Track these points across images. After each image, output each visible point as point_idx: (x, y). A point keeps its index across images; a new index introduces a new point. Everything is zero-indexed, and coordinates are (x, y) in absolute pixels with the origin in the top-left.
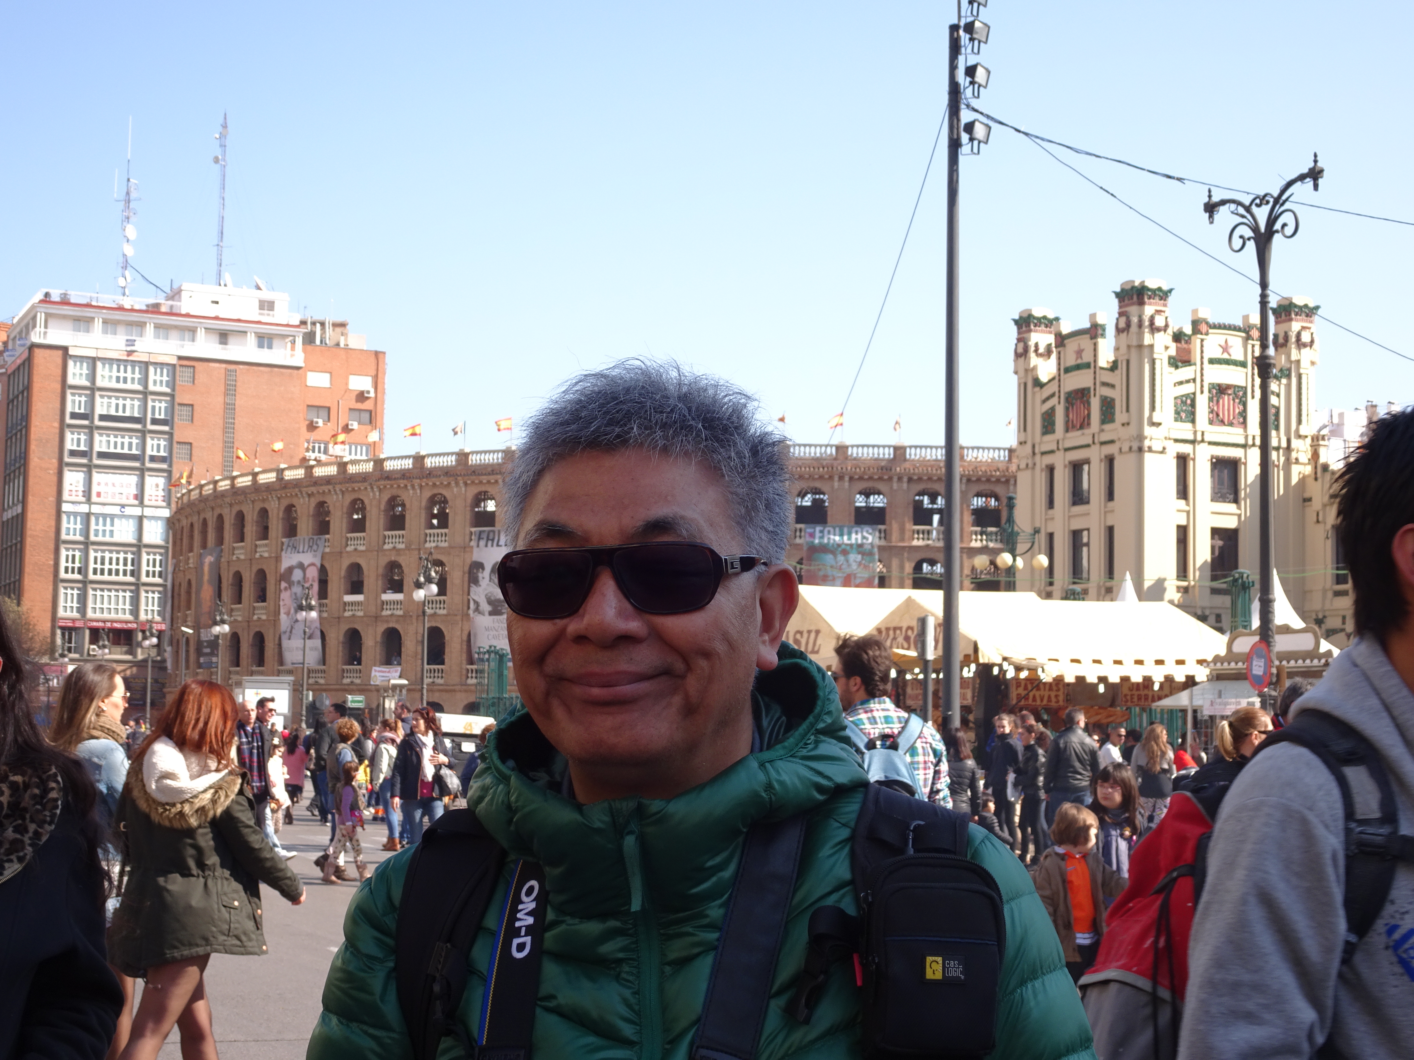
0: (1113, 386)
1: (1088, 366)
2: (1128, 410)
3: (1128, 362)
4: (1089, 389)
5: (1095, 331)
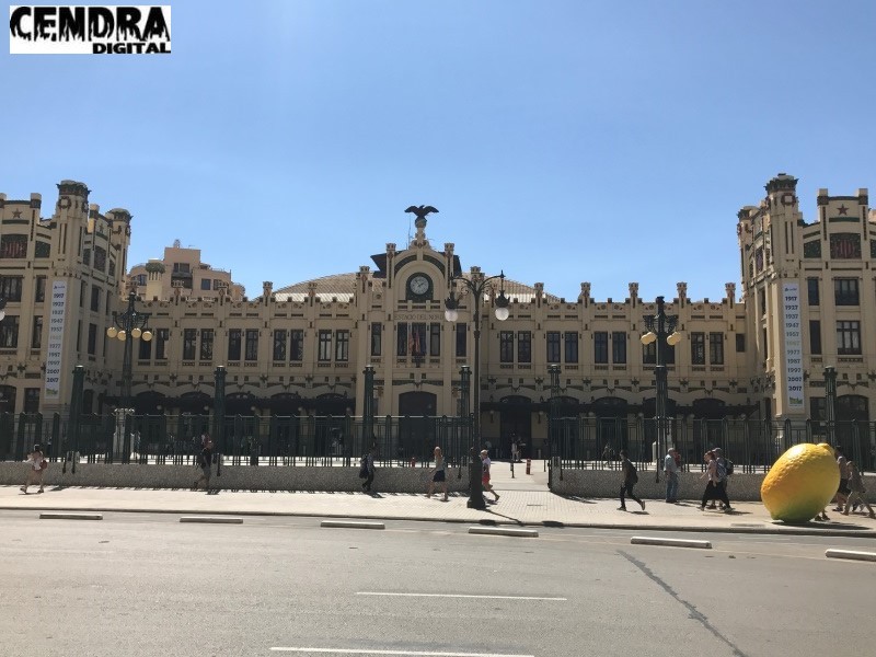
0: (49, 238)
1: (27, 222)
2: (64, 252)
3: (66, 225)
4: (26, 236)
5: (35, 203)
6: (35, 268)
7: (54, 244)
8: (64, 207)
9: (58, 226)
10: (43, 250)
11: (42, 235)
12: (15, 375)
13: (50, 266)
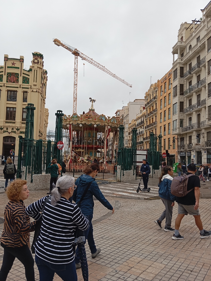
6: (23, 88)
7: (31, 78)
8: (36, 63)
9: (33, 70)
10: (26, 80)
11: (25, 74)
12: (15, 132)
13: (30, 87)
